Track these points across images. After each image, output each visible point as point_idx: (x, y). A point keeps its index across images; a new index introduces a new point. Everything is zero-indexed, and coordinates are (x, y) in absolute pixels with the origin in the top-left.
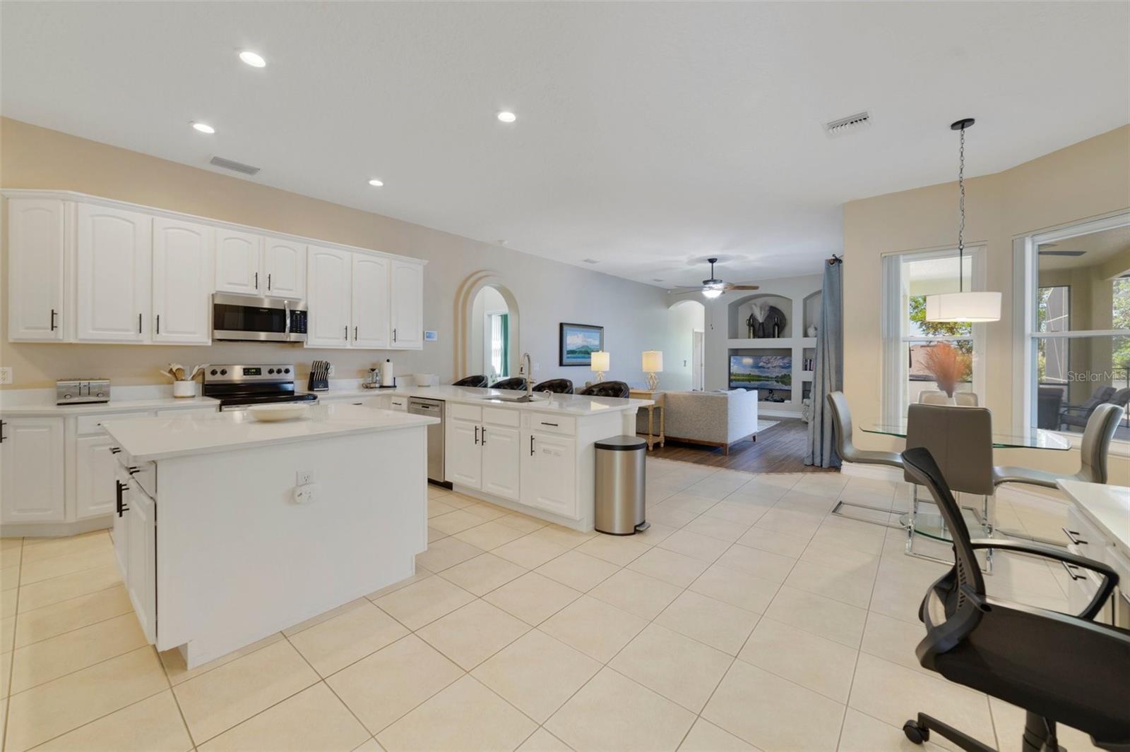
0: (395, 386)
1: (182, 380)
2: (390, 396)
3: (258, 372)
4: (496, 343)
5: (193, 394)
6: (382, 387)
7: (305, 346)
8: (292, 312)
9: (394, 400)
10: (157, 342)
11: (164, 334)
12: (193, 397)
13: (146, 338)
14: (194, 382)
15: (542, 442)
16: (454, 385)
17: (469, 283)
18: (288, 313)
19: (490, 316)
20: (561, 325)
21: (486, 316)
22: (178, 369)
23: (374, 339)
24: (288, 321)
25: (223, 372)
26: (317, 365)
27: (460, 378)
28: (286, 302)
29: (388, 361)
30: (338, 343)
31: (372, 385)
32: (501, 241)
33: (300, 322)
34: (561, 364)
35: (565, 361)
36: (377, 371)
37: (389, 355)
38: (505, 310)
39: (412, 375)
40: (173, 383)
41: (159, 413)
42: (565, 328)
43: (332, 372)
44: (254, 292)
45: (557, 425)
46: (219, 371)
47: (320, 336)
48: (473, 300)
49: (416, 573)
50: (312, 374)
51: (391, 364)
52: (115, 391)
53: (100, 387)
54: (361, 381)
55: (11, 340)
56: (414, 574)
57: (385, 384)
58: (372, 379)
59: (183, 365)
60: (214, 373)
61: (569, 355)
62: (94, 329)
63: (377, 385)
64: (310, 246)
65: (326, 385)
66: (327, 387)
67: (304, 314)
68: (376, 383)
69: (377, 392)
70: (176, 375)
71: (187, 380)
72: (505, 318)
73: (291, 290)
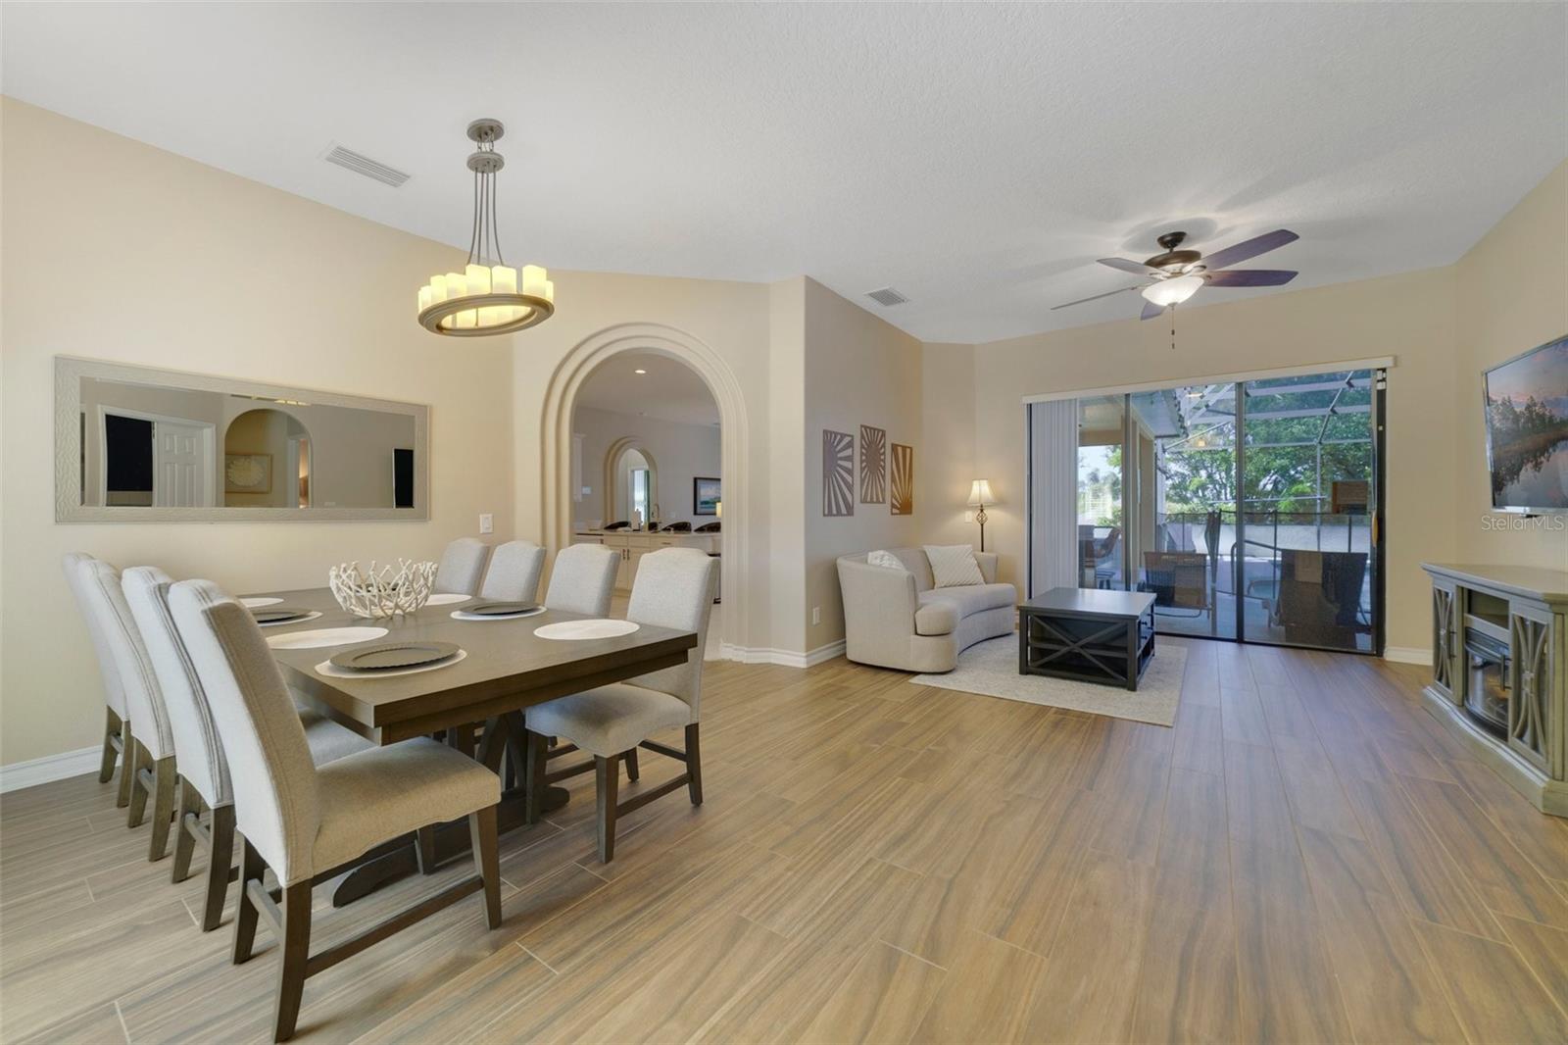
4: (640, 495)
17: (617, 446)
19: (633, 471)
20: (695, 480)
21: (629, 472)
27: (609, 524)
32: (641, 414)
34: (695, 513)
35: (698, 511)
38: (647, 467)
42: (698, 481)
48: (620, 459)
61: (699, 506)
72: (647, 473)
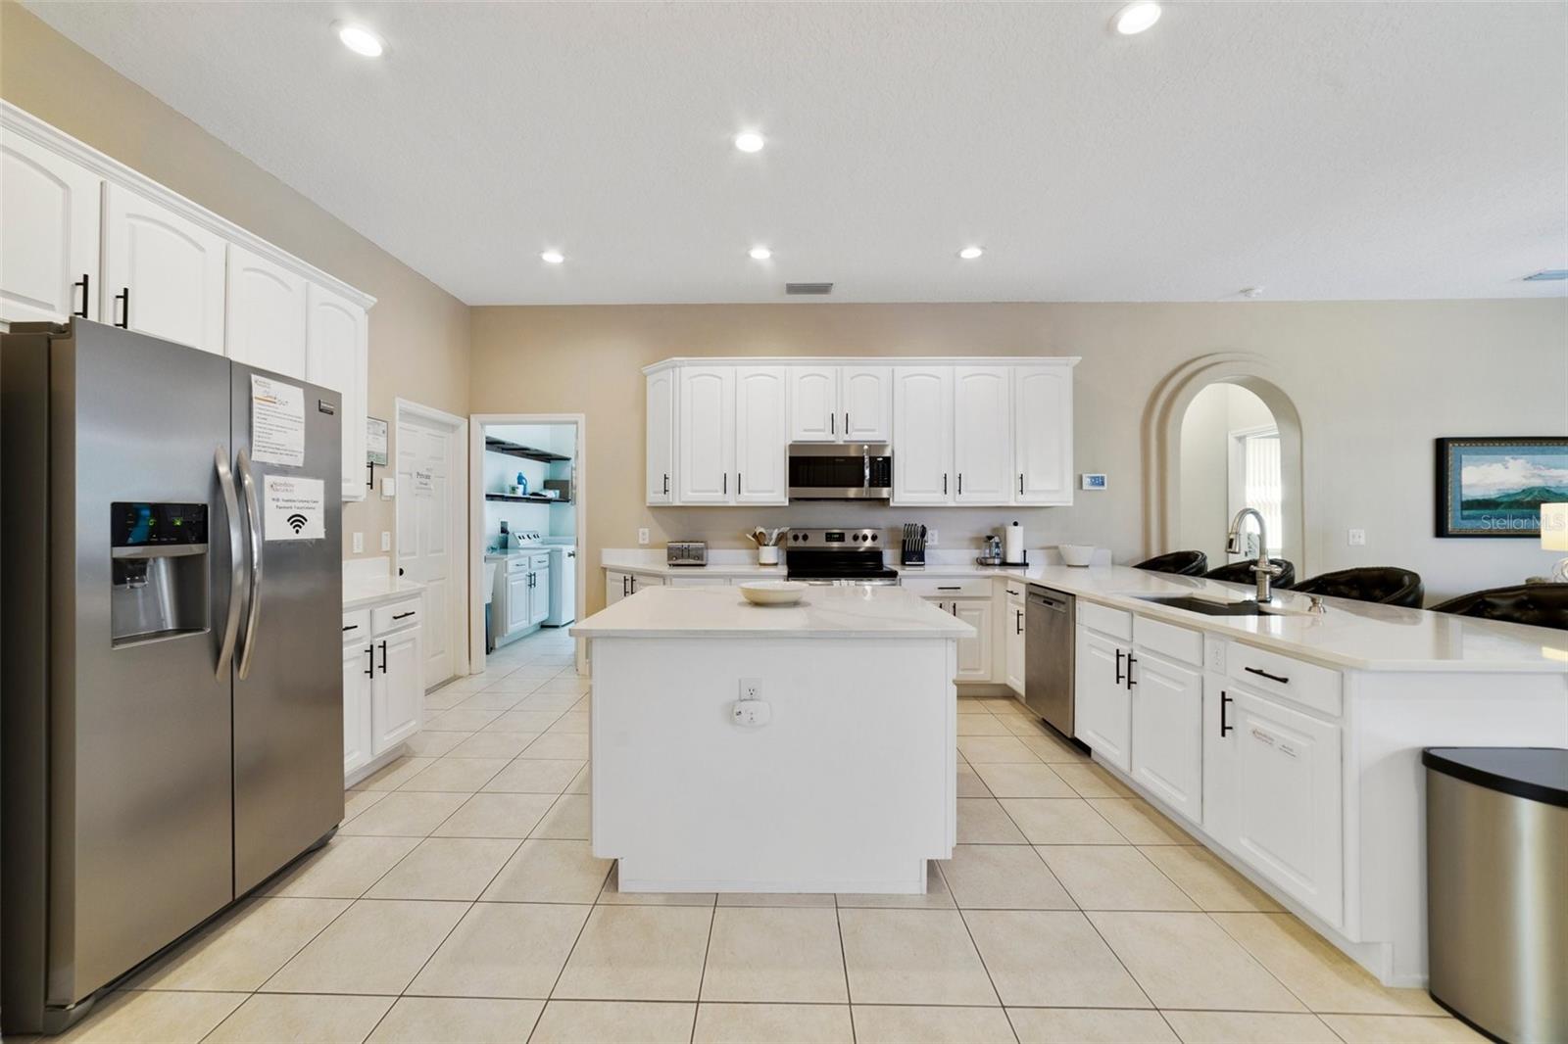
0: (1025, 565)
1: (765, 545)
2: (1006, 578)
3: (841, 537)
5: (775, 562)
6: (1004, 564)
7: (892, 504)
8: (873, 460)
9: (1011, 586)
10: (741, 502)
11: (746, 494)
12: (776, 564)
13: (732, 500)
14: (776, 548)
15: (1252, 713)
16: (1140, 566)
17: (1174, 382)
18: (867, 460)
20: (1441, 446)
21: (1232, 441)
22: (761, 533)
23: (988, 490)
24: (867, 472)
25: (805, 538)
26: (910, 530)
27: (1155, 553)
28: (866, 447)
29: (1016, 524)
30: (935, 498)
31: (990, 561)
33: (883, 472)
34: (1441, 532)
35: (1453, 523)
36: (996, 539)
37: (1018, 514)
39: (1056, 548)
40: (758, 549)
41: (733, 580)
42: (1453, 450)
43: (932, 539)
44: (831, 438)
45: (1285, 681)
46: (800, 535)
47: (909, 489)
48: (1182, 413)
49: (929, 889)
50: (904, 542)
51: (1019, 529)
52: (712, 555)
53: (697, 549)
54: (976, 553)
55: (648, 505)
56: (925, 892)
57: (1010, 560)
58: (991, 551)
59: (766, 529)
60: (796, 538)
61: (1466, 513)
62: (693, 491)
63: (997, 561)
64: (896, 368)
65: (921, 558)
66: (923, 560)
67: (888, 461)
68: (994, 557)
69: (997, 571)
70: (760, 540)
71: (768, 545)
73: (873, 430)
